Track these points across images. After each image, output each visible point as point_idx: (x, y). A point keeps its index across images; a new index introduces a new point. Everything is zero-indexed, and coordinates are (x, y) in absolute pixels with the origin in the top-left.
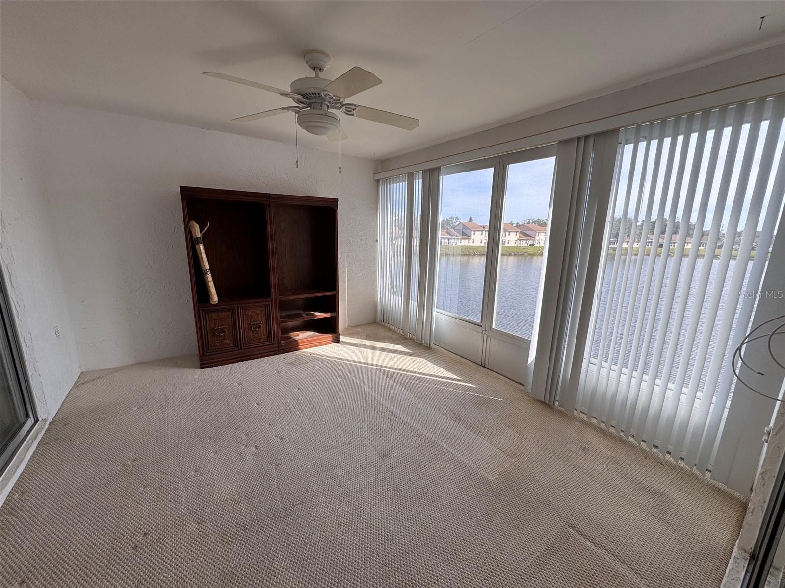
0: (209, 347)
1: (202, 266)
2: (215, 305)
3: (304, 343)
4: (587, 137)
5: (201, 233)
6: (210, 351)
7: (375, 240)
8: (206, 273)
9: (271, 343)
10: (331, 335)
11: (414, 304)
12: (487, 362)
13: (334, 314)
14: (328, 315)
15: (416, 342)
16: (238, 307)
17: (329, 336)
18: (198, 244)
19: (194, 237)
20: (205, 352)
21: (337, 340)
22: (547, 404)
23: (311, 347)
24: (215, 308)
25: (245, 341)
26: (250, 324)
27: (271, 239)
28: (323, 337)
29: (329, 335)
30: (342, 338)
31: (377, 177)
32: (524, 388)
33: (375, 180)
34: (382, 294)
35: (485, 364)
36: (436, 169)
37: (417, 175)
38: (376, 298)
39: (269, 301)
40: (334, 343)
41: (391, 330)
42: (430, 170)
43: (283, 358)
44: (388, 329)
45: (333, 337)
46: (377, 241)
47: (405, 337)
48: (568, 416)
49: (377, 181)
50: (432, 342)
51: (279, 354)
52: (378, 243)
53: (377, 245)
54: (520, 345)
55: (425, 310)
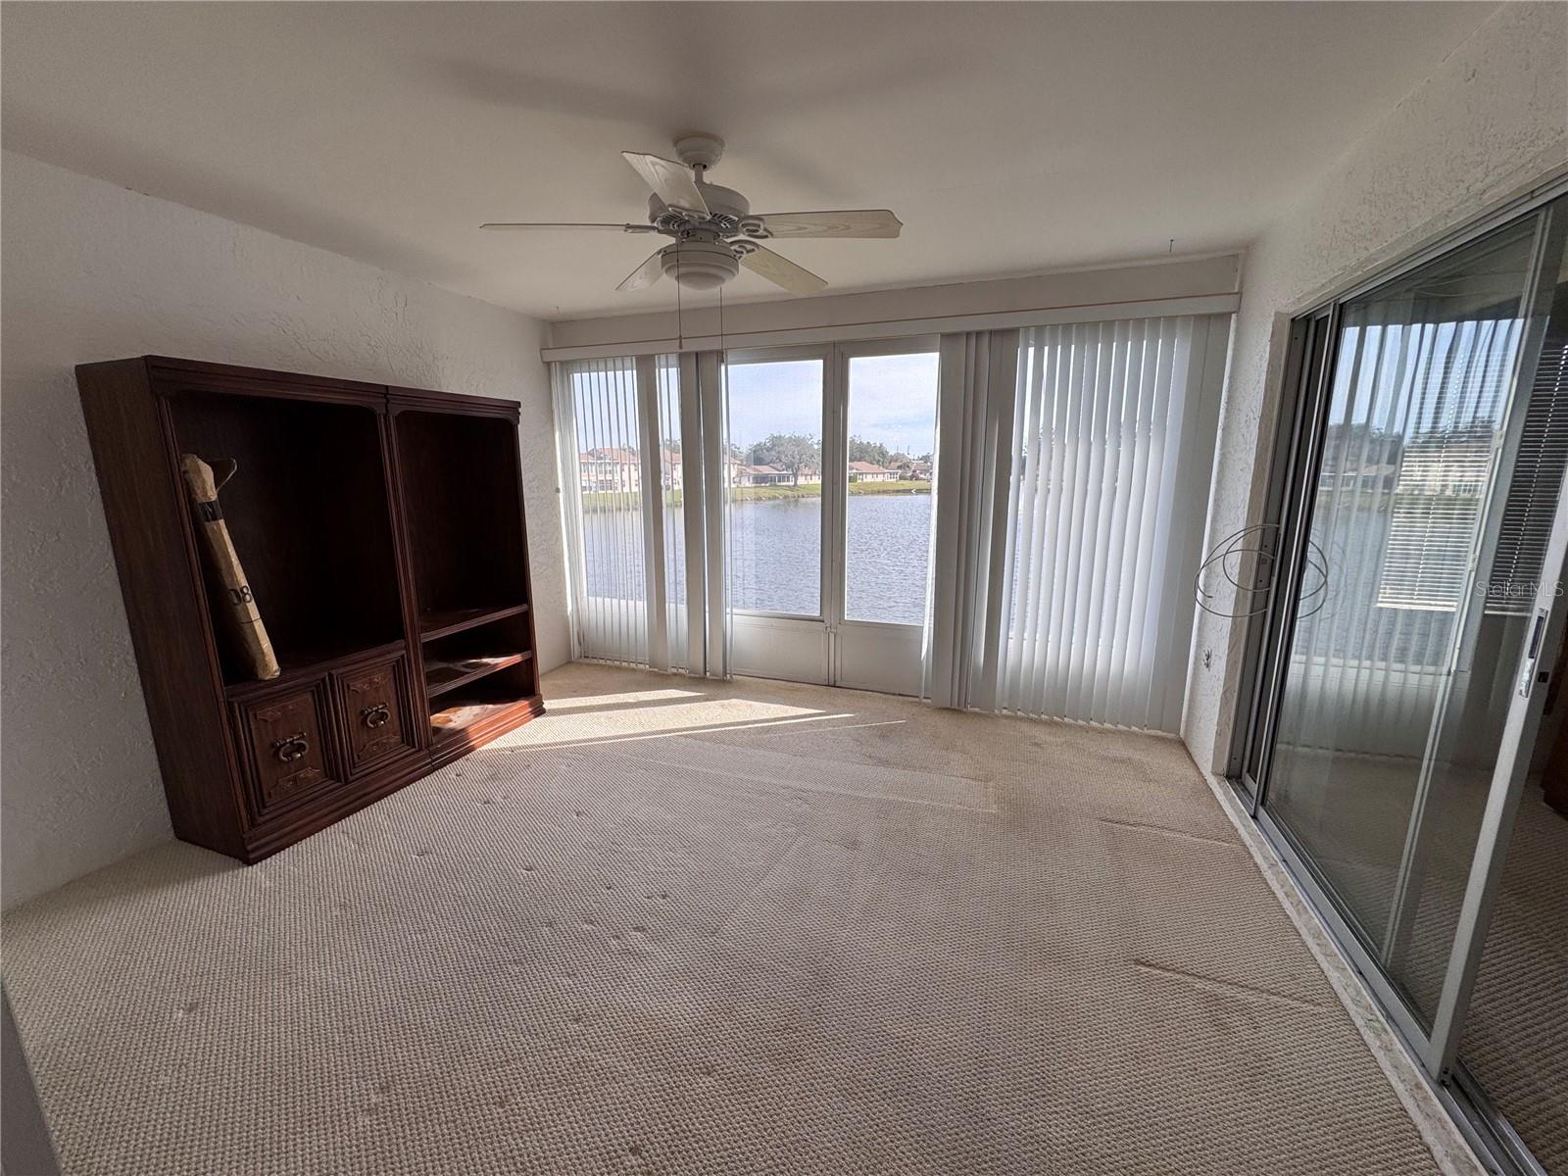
0: (263, 799)
1: (227, 581)
2: (273, 682)
3: (482, 730)
4: (979, 334)
5: (216, 488)
6: (271, 809)
7: (554, 489)
8: (242, 600)
9: (414, 750)
10: (527, 702)
11: (677, 610)
12: (838, 678)
13: (527, 654)
14: (516, 658)
15: (690, 678)
16: (331, 676)
17: (522, 706)
18: (215, 519)
19: (201, 499)
20: (257, 817)
21: (539, 711)
22: (954, 710)
23: (496, 737)
24: (275, 692)
25: (353, 757)
26: (362, 712)
27: (395, 498)
28: (514, 708)
29: (524, 703)
30: (547, 705)
31: (551, 356)
32: (911, 699)
33: (544, 363)
34: (576, 600)
35: (835, 682)
36: (711, 352)
37: (663, 362)
38: (566, 611)
39: (401, 649)
40: (536, 717)
41: (619, 669)
42: (697, 354)
43: (457, 775)
44: (610, 667)
45: (531, 705)
46: (558, 490)
47: (663, 675)
48: (987, 715)
49: (548, 364)
50: (728, 668)
51: (434, 771)
52: (561, 495)
53: (559, 499)
54: (897, 636)
55: (707, 615)
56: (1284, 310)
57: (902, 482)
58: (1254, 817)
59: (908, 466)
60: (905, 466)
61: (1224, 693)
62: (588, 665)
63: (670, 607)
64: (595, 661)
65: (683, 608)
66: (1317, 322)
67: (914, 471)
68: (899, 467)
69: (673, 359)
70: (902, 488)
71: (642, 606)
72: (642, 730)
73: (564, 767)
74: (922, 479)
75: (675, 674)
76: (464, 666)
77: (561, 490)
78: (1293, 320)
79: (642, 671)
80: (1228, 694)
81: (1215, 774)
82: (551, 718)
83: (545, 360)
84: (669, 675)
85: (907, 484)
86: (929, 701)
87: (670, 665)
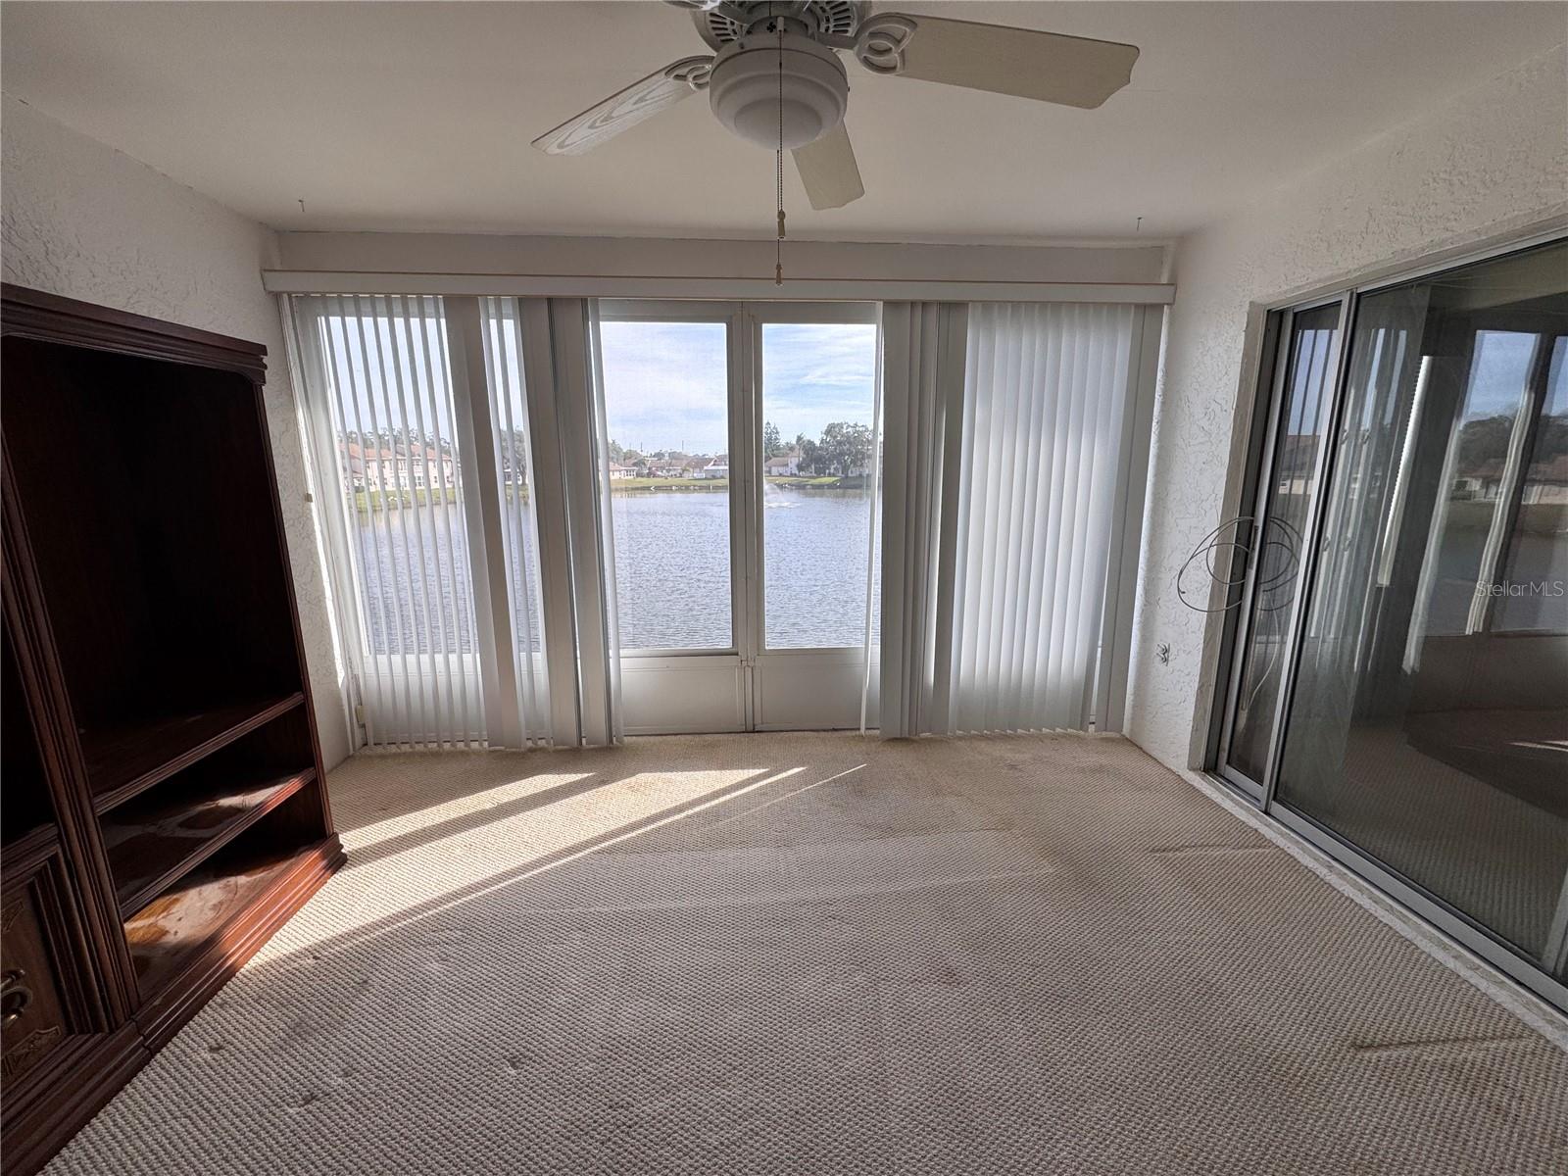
3: (242, 934)
9: (98, 1036)
11: (533, 663)
12: (758, 721)
13: (309, 774)
14: (292, 787)
17: (309, 863)
21: (337, 861)
22: (904, 739)
23: (269, 936)
28: (296, 871)
29: (311, 855)
31: (281, 283)
32: (848, 733)
33: (270, 292)
34: (349, 663)
35: (754, 725)
36: (569, 301)
37: (492, 310)
38: (336, 682)
39: (51, 842)
40: (334, 873)
41: (437, 755)
42: (550, 300)
43: (212, 1050)
44: (422, 755)
45: (323, 857)
46: (308, 498)
47: (514, 753)
48: (940, 740)
49: (276, 296)
50: (614, 729)
51: (152, 1056)
52: (313, 505)
53: (311, 510)
54: (830, 662)
55: (579, 661)
56: (1259, 301)
57: (639, 479)
58: (1266, 813)
59: (644, 464)
60: (640, 463)
61: (1200, 688)
62: (383, 757)
63: (520, 657)
64: (393, 749)
65: (540, 658)
66: (1295, 314)
67: (650, 469)
68: (635, 465)
69: (508, 307)
70: (639, 486)
71: (472, 661)
72: (534, 857)
73: (436, 966)
74: (659, 476)
75: (532, 750)
76: (181, 825)
77: (314, 499)
78: (1269, 311)
79: (477, 753)
80: (1204, 689)
81: (1192, 769)
82: (363, 869)
83: (270, 288)
84: (524, 754)
85: (645, 481)
86: (877, 732)
87: (524, 736)
